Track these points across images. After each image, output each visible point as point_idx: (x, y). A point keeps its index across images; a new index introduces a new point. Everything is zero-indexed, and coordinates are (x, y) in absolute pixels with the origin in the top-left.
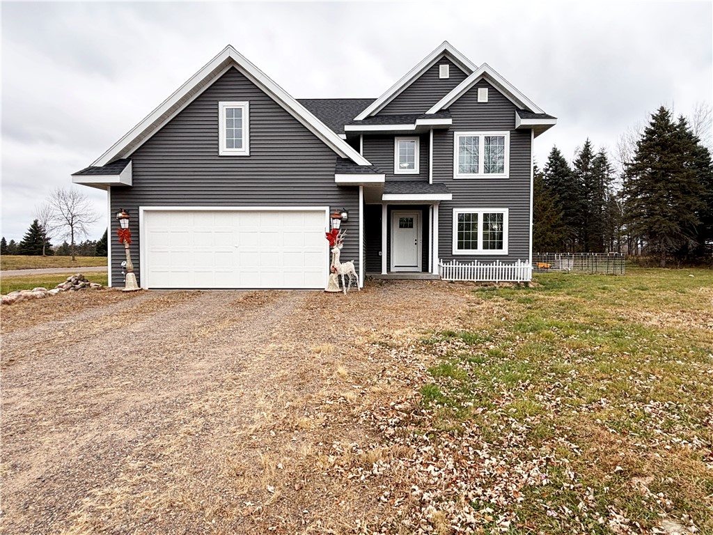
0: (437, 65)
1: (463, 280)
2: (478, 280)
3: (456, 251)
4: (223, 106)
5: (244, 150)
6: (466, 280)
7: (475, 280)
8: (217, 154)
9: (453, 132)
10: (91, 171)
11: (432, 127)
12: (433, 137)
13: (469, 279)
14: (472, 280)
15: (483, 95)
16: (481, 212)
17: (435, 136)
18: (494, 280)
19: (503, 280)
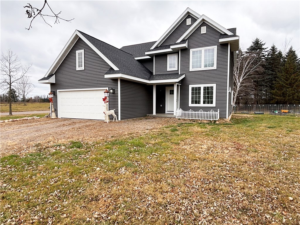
0: (186, 19)
1: (185, 118)
2: (192, 119)
3: (190, 105)
4: (77, 52)
5: (83, 68)
6: (186, 118)
7: (191, 119)
8: (75, 70)
9: (190, 49)
10: (44, 79)
11: (180, 48)
12: (181, 53)
13: (188, 118)
14: (189, 118)
15: (204, 30)
16: (202, 86)
17: (181, 52)
18: (199, 119)
19: (204, 119)
